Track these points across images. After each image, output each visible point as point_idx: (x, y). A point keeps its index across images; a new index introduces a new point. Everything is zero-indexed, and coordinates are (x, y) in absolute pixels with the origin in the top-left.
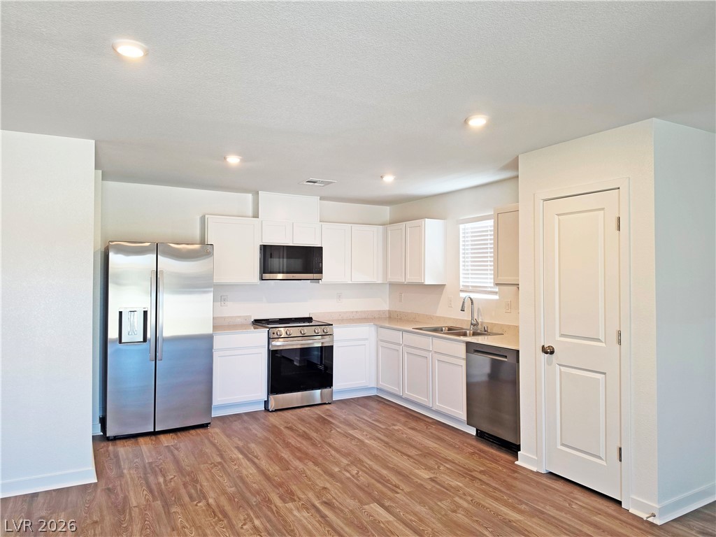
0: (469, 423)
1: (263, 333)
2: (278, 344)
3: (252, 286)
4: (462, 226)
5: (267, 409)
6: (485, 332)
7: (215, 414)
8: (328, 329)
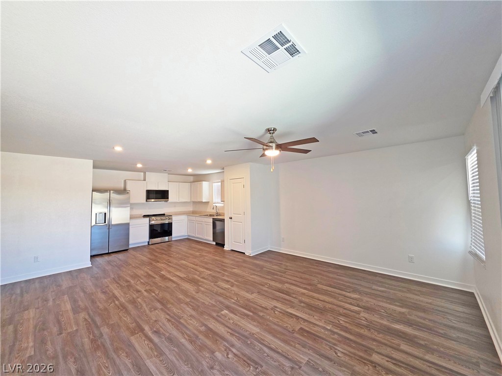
0: (213, 241)
1: (147, 219)
2: (153, 222)
3: (143, 204)
4: (214, 184)
5: (149, 244)
6: (220, 215)
7: (130, 247)
8: (170, 217)
